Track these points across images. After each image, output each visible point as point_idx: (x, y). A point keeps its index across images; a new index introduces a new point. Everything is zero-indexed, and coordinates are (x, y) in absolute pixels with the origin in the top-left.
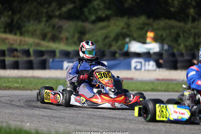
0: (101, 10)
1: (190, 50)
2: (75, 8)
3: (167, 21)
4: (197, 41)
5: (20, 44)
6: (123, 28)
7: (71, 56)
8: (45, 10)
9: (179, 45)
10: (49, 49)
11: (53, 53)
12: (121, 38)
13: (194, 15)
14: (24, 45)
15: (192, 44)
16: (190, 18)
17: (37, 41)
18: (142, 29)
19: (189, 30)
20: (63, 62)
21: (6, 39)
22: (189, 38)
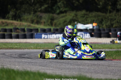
0: (62, 7)
1: (109, 27)
2: (48, 7)
3: (96, 13)
4: (112, 23)
5: (20, 26)
6: (73, 17)
7: (46, 31)
8: (33, 8)
9: (103, 25)
10: (35, 28)
11: (37, 30)
12: (73, 22)
13: (110, 9)
14: (22, 26)
15: (110, 24)
16: (108, 11)
17: (29, 24)
18: (84, 17)
19: (108, 17)
20: (42, 34)
21: (13, 23)
22: (108, 21)
